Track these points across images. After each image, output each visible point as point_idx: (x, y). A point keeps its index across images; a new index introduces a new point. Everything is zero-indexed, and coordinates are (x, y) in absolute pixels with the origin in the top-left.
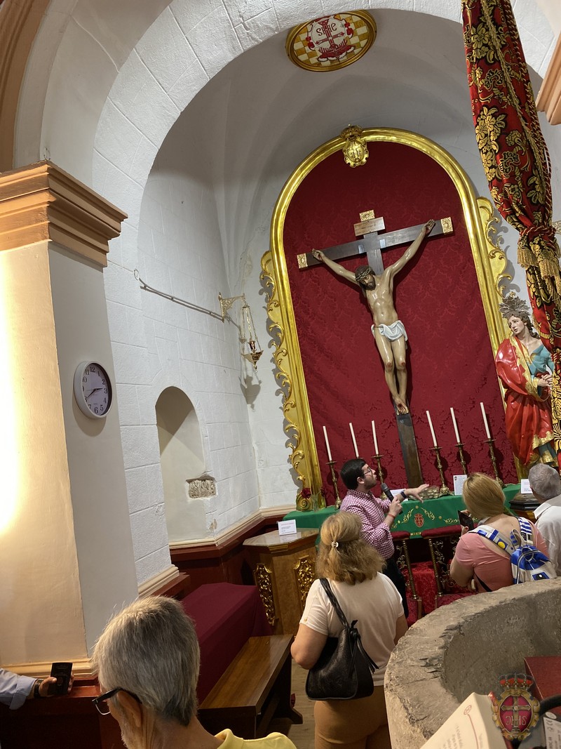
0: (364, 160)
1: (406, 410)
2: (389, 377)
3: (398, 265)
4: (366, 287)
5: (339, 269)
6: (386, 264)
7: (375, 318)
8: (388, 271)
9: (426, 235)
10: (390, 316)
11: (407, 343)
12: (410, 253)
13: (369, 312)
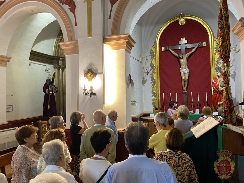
0: (184, 24)
1: (186, 91)
2: (183, 83)
3: (189, 53)
4: (180, 58)
5: (173, 52)
6: (186, 53)
7: (181, 67)
8: (187, 55)
9: (198, 46)
10: (185, 67)
11: (189, 74)
12: (193, 50)
13: (180, 65)
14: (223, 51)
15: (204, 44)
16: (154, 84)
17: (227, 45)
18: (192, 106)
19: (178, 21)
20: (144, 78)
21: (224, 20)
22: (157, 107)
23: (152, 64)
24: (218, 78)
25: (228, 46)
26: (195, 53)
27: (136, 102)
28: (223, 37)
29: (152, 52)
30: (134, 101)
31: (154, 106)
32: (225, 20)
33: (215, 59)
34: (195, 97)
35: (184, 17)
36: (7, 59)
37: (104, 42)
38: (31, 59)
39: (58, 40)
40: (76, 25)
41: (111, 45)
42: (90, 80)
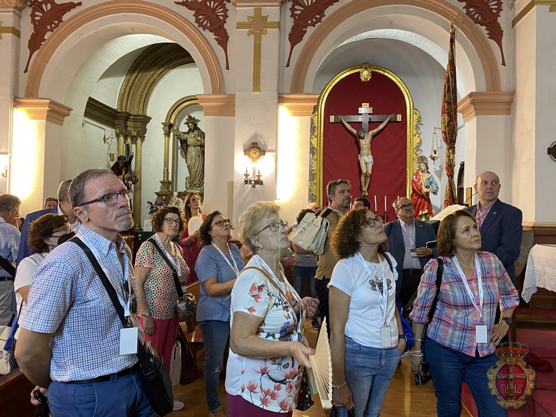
0: (369, 79)
1: (367, 194)
3: (375, 131)
4: (360, 138)
5: (349, 127)
7: (361, 152)
8: (371, 132)
9: (390, 120)
10: (368, 152)
11: (373, 165)
12: (381, 127)
13: (359, 149)
14: (449, 133)
16: (313, 179)
19: (358, 74)
25: (454, 127)
26: (385, 132)
28: (449, 115)
32: (453, 93)
33: (415, 144)
35: (370, 67)
36: (66, 112)
37: (279, 102)
38: (87, 114)
40: (228, 68)
41: (290, 108)
42: (254, 160)
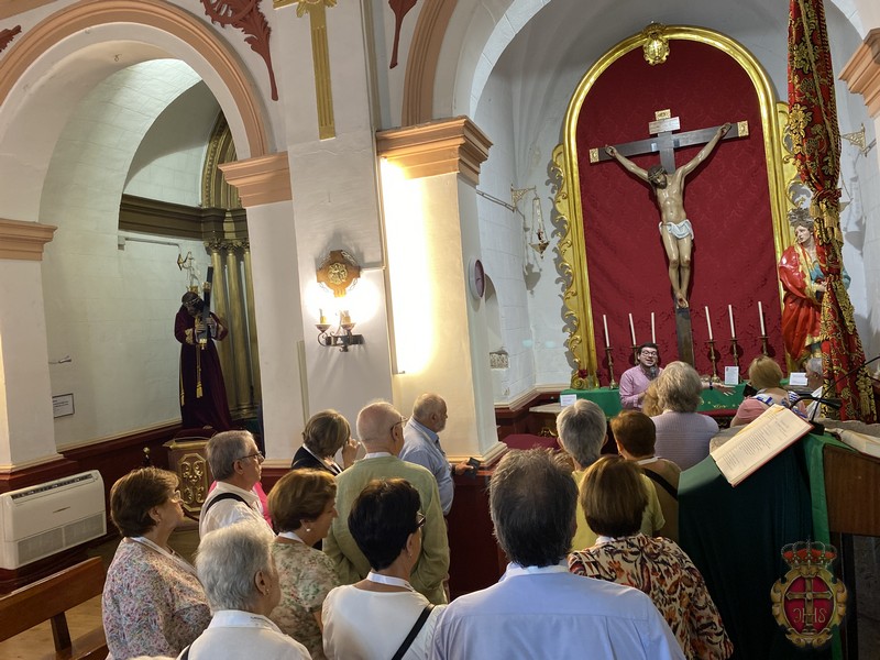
0: (664, 58)
1: (686, 304)
2: (673, 273)
3: (690, 166)
4: (657, 186)
5: (631, 166)
6: (678, 164)
7: (664, 216)
8: (680, 171)
9: (721, 138)
10: (678, 215)
11: (693, 241)
12: (703, 154)
13: (658, 210)
14: (813, 155)
15: (743, 129)
16: (568, 285)
17: (827, 134)
18: (709, 355)
19: (640, 51)
20: (529, 267)
21: (808, 42)
22: (584, 366)
23: (555, 213)
24: (801, 251)
25: (828, 138)
26: (712, 164)
27: (506, 354)
28: (808, 106)
29: (553, 170)
30: (500, 353)
31: (572, 364)
32: (813, 44)
33: (787, 180)
34: (720, 322)
35: (664, 32)
36: (41, 235)
37: (379, 152)
38: (124, 224)
39: (215, 149)
40: (275, 97)
41: (407, 161)
42: (340, 289)
